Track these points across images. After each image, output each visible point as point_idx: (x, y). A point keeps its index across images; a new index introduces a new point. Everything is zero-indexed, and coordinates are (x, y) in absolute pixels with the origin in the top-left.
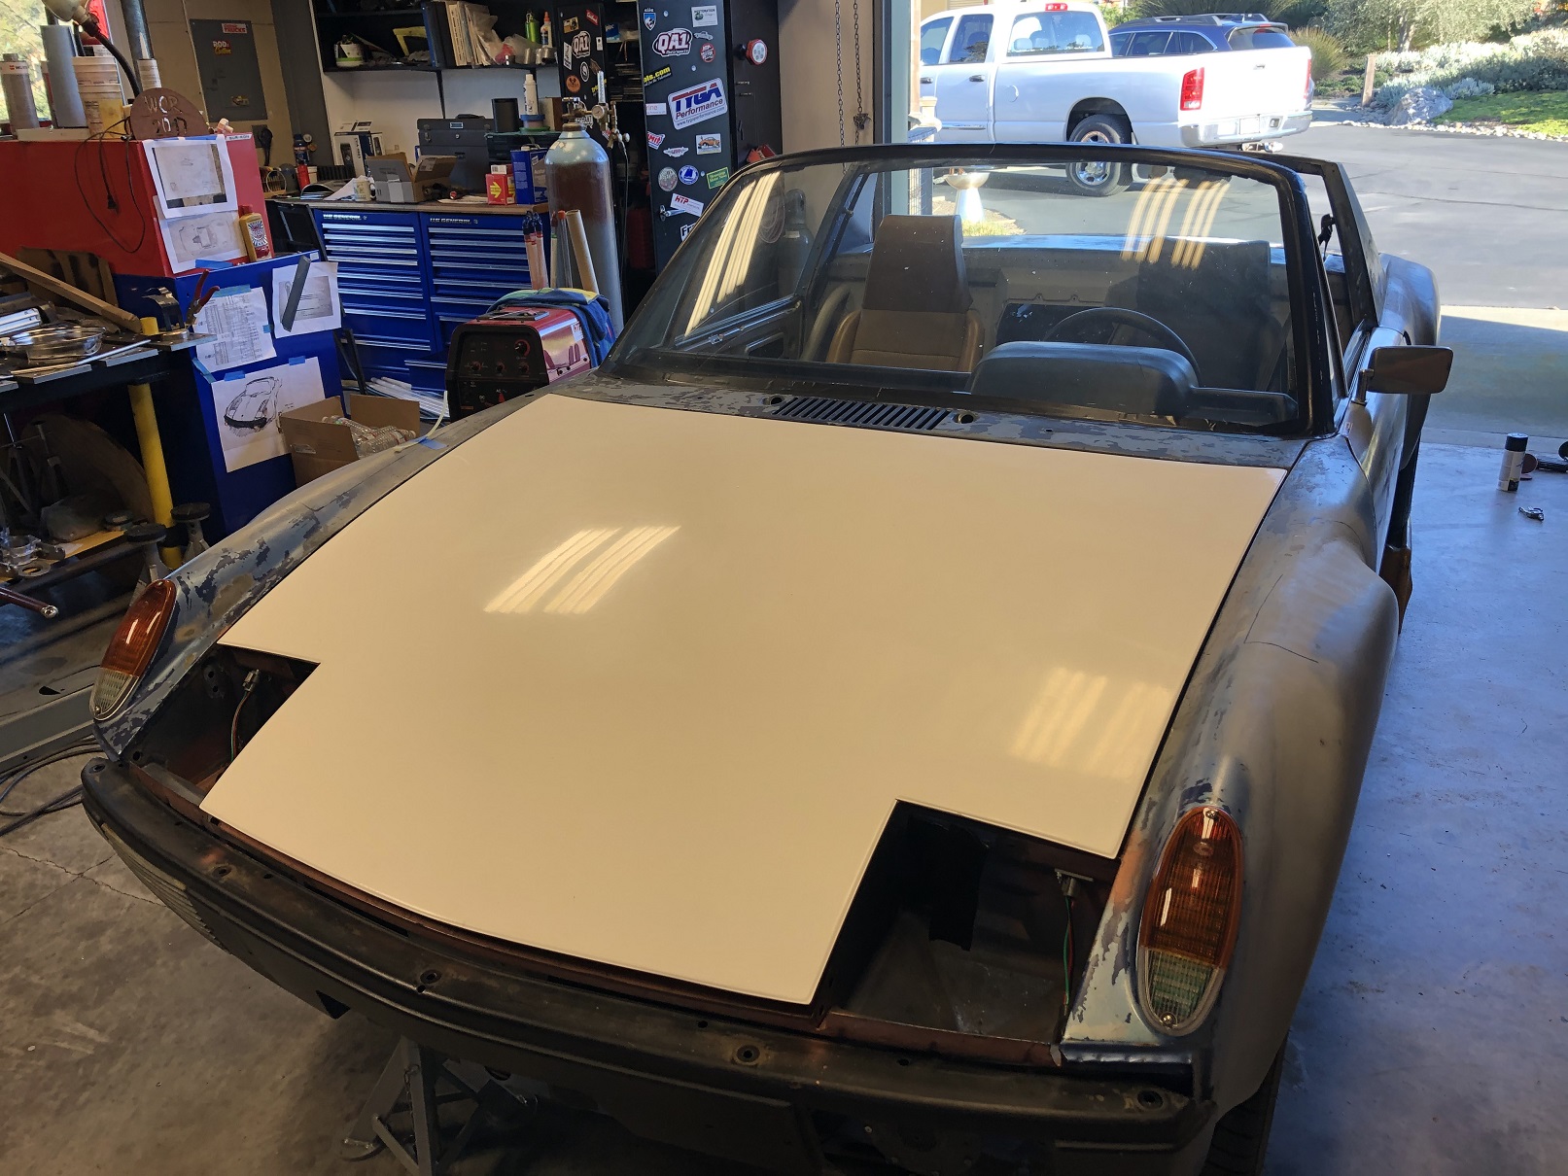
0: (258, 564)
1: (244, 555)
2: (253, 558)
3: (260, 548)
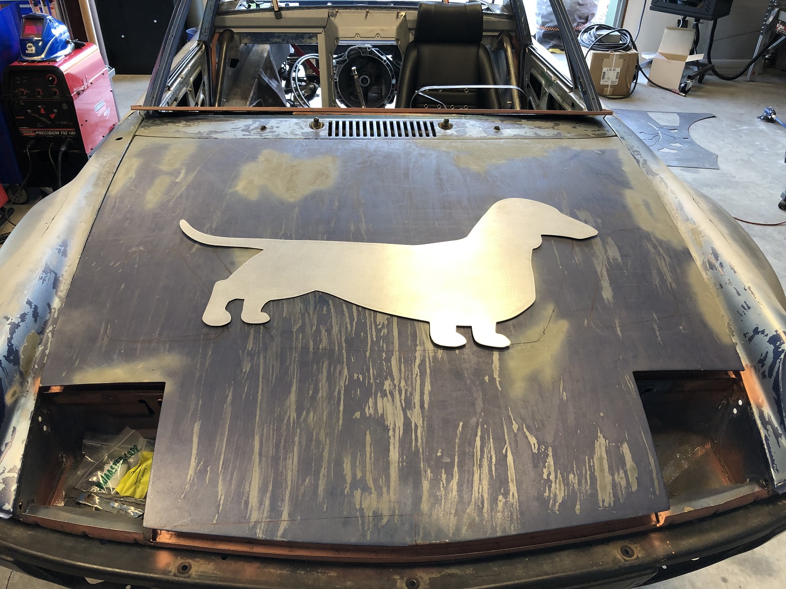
0: (36, 321)
1: (23, 317)
2: (29, 318)
3: (31, 308)
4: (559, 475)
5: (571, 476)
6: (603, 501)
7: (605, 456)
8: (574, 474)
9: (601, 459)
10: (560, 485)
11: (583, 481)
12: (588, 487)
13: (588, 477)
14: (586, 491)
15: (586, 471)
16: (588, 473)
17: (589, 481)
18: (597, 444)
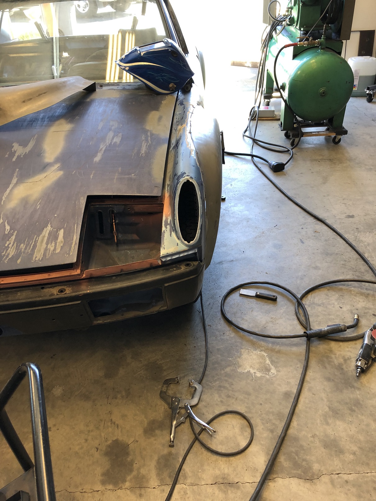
4: (15, 245)
5: (22, 245)
6: (36, 257)
7: (47, 235)
8: (24, 244)
9: (44, 237)
10: (13, 249)
11: (28, 248)
12: (29, 251)
13: (32, 246)
14: (28, 252)
15: (32, 243)
16: (33, 243)
17: (31, 247)
18: (45, 229)
